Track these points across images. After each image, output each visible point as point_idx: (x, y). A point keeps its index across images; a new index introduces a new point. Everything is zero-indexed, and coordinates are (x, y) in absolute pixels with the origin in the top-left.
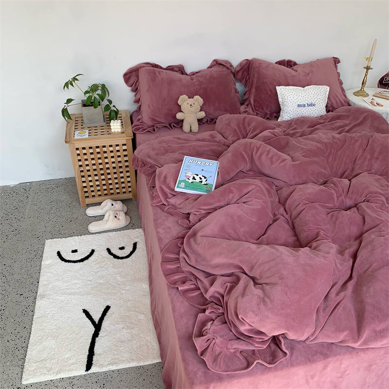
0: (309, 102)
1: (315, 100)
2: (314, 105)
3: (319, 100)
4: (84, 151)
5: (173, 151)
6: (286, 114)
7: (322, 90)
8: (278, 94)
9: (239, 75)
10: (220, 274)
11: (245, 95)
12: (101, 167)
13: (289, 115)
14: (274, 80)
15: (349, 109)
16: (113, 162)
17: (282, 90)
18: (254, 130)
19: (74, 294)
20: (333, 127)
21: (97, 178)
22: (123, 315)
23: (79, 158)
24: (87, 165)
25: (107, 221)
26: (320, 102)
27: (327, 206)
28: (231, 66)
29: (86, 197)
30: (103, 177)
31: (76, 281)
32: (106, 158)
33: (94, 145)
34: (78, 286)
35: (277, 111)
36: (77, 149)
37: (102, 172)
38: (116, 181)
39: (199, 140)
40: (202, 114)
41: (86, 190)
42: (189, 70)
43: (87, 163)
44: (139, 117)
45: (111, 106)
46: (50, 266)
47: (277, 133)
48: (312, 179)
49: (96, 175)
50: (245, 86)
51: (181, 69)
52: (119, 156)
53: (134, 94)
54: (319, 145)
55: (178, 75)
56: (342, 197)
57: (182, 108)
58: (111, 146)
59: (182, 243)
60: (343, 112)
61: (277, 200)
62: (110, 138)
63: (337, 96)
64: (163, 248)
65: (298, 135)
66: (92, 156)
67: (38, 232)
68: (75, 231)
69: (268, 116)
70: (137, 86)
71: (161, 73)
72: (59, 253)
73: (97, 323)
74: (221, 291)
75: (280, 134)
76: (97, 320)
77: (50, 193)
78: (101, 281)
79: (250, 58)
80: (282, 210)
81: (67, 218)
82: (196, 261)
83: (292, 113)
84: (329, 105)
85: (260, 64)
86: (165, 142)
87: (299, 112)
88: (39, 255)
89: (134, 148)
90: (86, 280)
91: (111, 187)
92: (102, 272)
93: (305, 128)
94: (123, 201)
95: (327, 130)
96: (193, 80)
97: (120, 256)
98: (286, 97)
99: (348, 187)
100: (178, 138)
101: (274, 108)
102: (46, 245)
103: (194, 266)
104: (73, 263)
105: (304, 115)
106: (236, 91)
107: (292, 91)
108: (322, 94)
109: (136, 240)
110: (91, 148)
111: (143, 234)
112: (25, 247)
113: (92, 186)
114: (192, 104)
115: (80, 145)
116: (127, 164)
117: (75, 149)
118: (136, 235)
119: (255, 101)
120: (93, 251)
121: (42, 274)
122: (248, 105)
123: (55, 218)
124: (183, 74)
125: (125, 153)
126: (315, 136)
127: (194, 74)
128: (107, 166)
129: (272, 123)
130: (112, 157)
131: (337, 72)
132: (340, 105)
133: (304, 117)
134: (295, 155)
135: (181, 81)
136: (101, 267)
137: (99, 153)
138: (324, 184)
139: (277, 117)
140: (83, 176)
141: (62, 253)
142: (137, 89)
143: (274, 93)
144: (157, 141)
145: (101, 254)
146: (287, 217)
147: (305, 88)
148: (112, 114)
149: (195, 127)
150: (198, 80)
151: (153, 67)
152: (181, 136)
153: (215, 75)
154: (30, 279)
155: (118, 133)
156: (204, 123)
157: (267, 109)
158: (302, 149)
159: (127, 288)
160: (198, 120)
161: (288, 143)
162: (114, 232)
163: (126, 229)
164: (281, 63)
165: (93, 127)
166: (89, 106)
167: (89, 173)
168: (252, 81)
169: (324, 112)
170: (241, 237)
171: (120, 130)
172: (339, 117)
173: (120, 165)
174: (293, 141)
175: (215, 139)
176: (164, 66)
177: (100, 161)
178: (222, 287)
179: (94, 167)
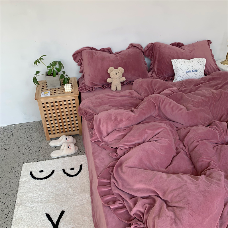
0: (193, 69)
1: (197, 68)
2: (197, 71)
3: (200, 67)
4: (48, 105)
5: (105, 104)
6: (178, 77)
7: (202, 61)
8: (173, 65)
9: (147, 53)
10: (140, 196)
11: (151, 65)
12: (59, 114)
13: (180, 78)
14: (170, 55)
15: (220, 73)
16: (67, 111)
17: (175, 62)
18: (159, 88)
19: (40, 202)
20: (210, 85)
21: (56, 122)
22: (73, 217)
23: (44, 109)
24: (50, 114)
25: (63, 150)
26: (201, 69)
27: (213, 142)
28: (142, 47)
29: (49, 134)
30: (60, 121)
31: (42, 193)
32: (62, 109)
33: (54, 101)
34: (43, 196)
35: (172, 75)
36: (43, 104)
37: (59, 118)
38: (69, 123)
39: (122, 96)
40: (124, 79)
41: (49, 129)
42: (114, 51)
43: (49, 112)
44: (83, 82)
45: (65, 75)
46: (25, 181)
47: (174, 90)
48: (201, 122)
49: (56, 120)
50: (151, 59)
51: (109, 51)
52: (70, 107)
53: (79, 67)
54: (203, 98)
55: (107, 54)
56: (222, 135)
57: (110, 75)
58: (65, 101)
59: (112, 171)
60: (216, 75)
61: (178, 138)
62: (64, 96)
63: (211, 65)
64: (99, 174)
65: (188, 91)
66: (53, 108)
67: (18, 158)
68: (42, 157)
69: (166, 79)
70: (81, 62)
71: (97, 53)
72: (31, 173)
73: (55, 224)
74: (142, 210)
75: (176, 91)
76: (55, 221)
77: (27, 132)
78: (59, 193)
79: (153, 42)
80: (181, 146)
81: (37, 148)
82: (123, 186)
83: (183, 76)
84: (206, 71)
85: (160, 45)
86: (100, 98)
87: (187, 76)
88: (18, 175)
89: (80, 101)
90: (48, 192)
91: (65, 127)
92: (59, 186)
93: (192, 87)
94: (73, 136)
95: (206, 87)
96: (117, 57)
97: (71, 174)
98: (178, 67)
99: (227, 128)
100: (108, 95)
101: (170, 73)
102: (23, 167)
103: (121, 189)
104: (40, 180)
105: (190, 78)
106: (145, 63)
107: (182, 62)
108: (202, 63)
109: (82, 163)
110: (52, 103)
111: (86, 158)
112: (9, 169)
113: (53, 127)
114: (117, 73)
115: (45, 101)
116: (75, 112)
117: (42, 104)
118: (82, 159)
119: (157, 69)
120: (53, 171)
121: (20, 188)
122: (153, 72)
123: (30, 149)
124: (110, 53)
125: (74, 105)
126: (200, 92)
127: (117, 53)
128: (63, 114)
129: (169, 83)
130: (66, 108)
131: (210, 50)
132: (213, 70)
133: (190, 79)
134: (188, 105)
135: (110, 58)
136: (59, 183)
137: (57, 106)
138: (209, 125)
139: (173, 80)
140: (47, 121)
141: (33, 173)
142: (81, 64)
143: (170, 63)
144: (94, 97)
145: (59, 173)
146: (186, 150)
147: (190, 60)
148: (66, 80)
149: (119, 87)
150: (121, 57)
151: (92, 49)
152: (110, 94)
153: (132, 54)
154: (11, 192)
155: (69, 93)
156: (125, 84)
157: (165, 74)
158: (193, 101)
159: (76, 198)
160: (121, 82)
161: (182, 97)
162: (67, 158)
163: (75, 155)
164: (173, 44)
165: (53, 89)
166: (50, 75)
167: (51, 119)
168: (156, 57)
169: (203, 75)
170: (154, 167)
171: (70, 91)
172: (213, 79)
173: (71, 113)
174: (185, 96)
175: (132, 95)
176: (99, 49)
177: (58, 111)
178: (142, 207)
179: (54, 115)
